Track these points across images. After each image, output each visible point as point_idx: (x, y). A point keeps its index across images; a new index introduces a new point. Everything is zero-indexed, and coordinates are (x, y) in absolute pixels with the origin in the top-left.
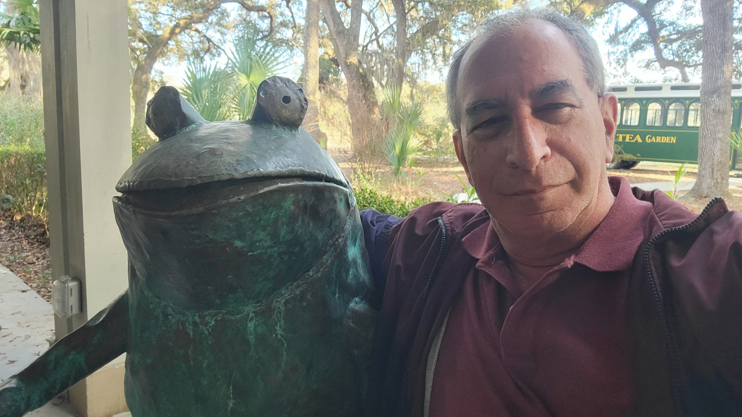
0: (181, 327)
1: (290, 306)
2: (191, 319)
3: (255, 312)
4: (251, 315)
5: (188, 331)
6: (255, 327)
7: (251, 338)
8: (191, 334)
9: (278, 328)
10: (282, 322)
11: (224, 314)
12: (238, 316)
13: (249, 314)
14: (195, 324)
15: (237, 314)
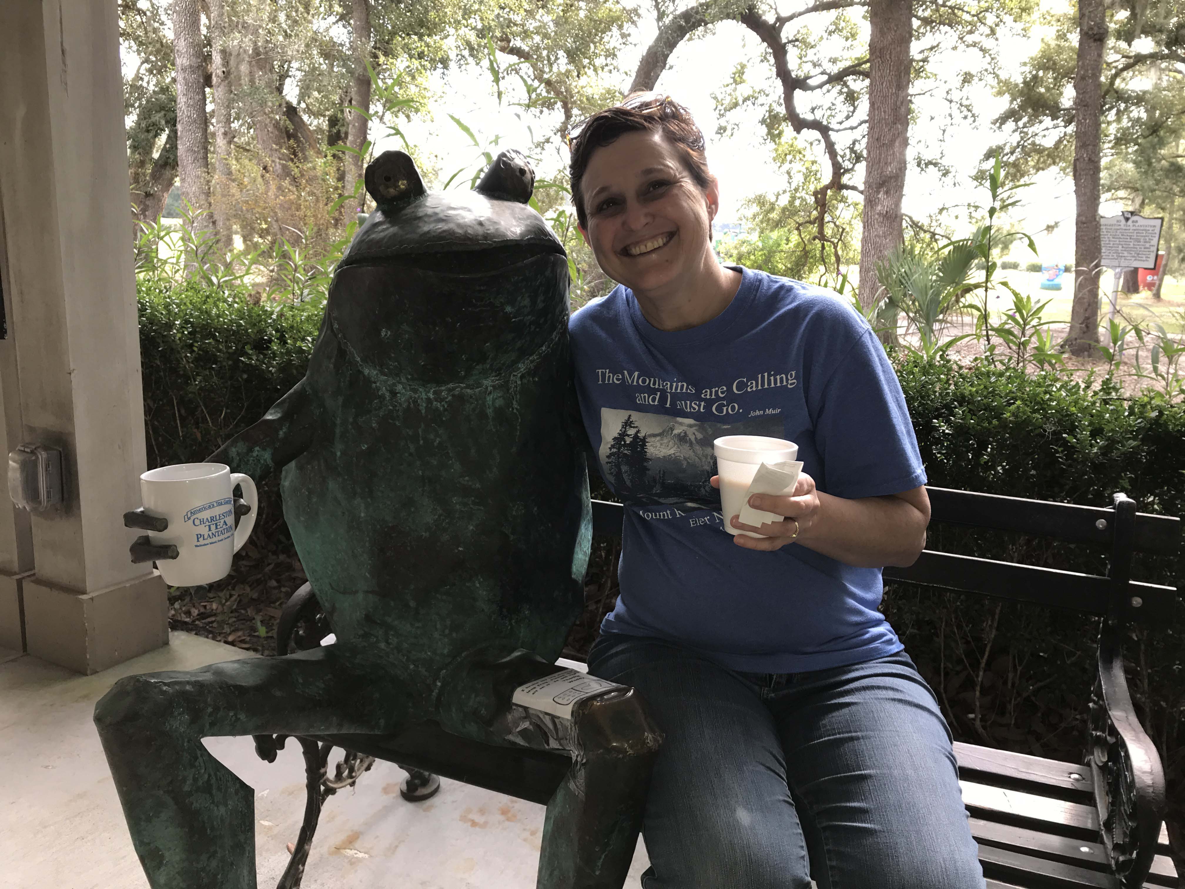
0: (412, 405)
1: (525, 381)
2: (424, 396)
3: (493, 386)
4: (490, 388)
5: (420, 408)
6: (494, 400)
7: (490, 412)
8: (423, 411)
9: (514, 403)
10: (518, 396)
11: (462, 388)
12: (477, 390)
13: (487, 388)
14: (428, 400)
15: (477, 388)
